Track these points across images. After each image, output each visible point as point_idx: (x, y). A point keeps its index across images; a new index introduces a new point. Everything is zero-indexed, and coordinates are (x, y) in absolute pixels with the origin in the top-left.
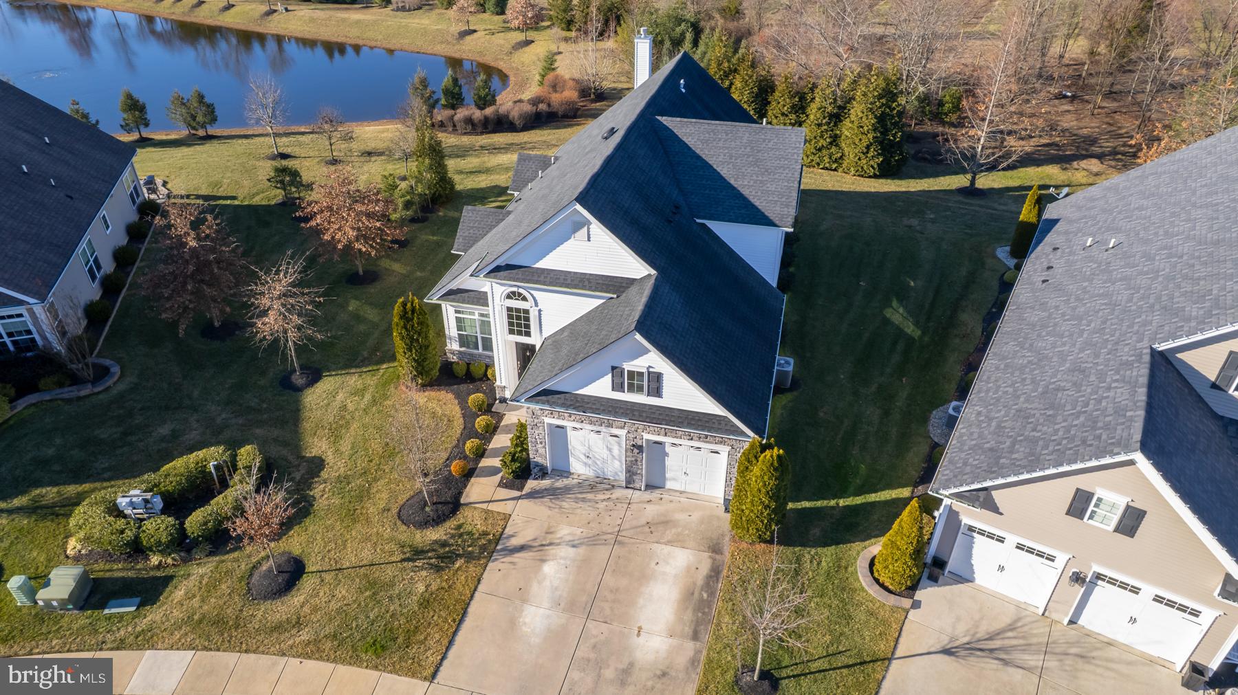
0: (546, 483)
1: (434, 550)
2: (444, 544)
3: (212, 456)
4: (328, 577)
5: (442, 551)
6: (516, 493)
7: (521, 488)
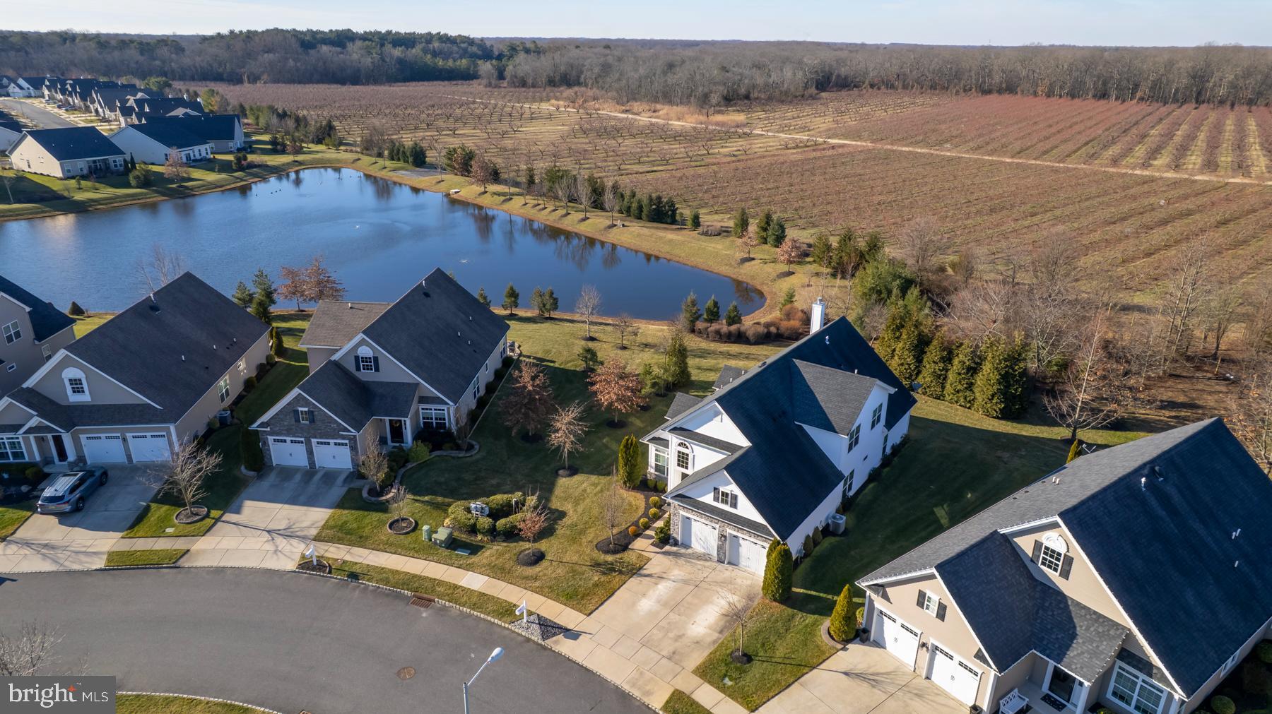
0: (675, 549)
1: (606, 565)
2: (611, 564)
3: (515, 497)
4: (554, 563)
5: (609, 566)
6: (658, 550)
7: (661, 548)
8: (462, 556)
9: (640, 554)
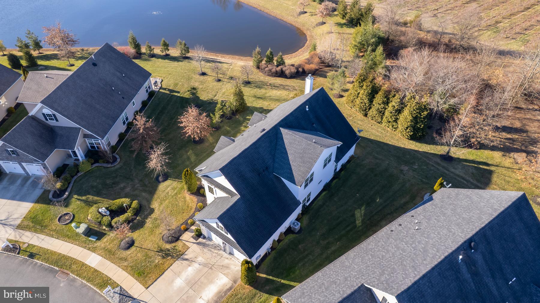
0: (204, 241)
1: (165, 251)
2: (169, 250)
4: (138, 249)
5: (167, 252)
7: (196, 240)
8: (92, 241)
9: (184, 244)
